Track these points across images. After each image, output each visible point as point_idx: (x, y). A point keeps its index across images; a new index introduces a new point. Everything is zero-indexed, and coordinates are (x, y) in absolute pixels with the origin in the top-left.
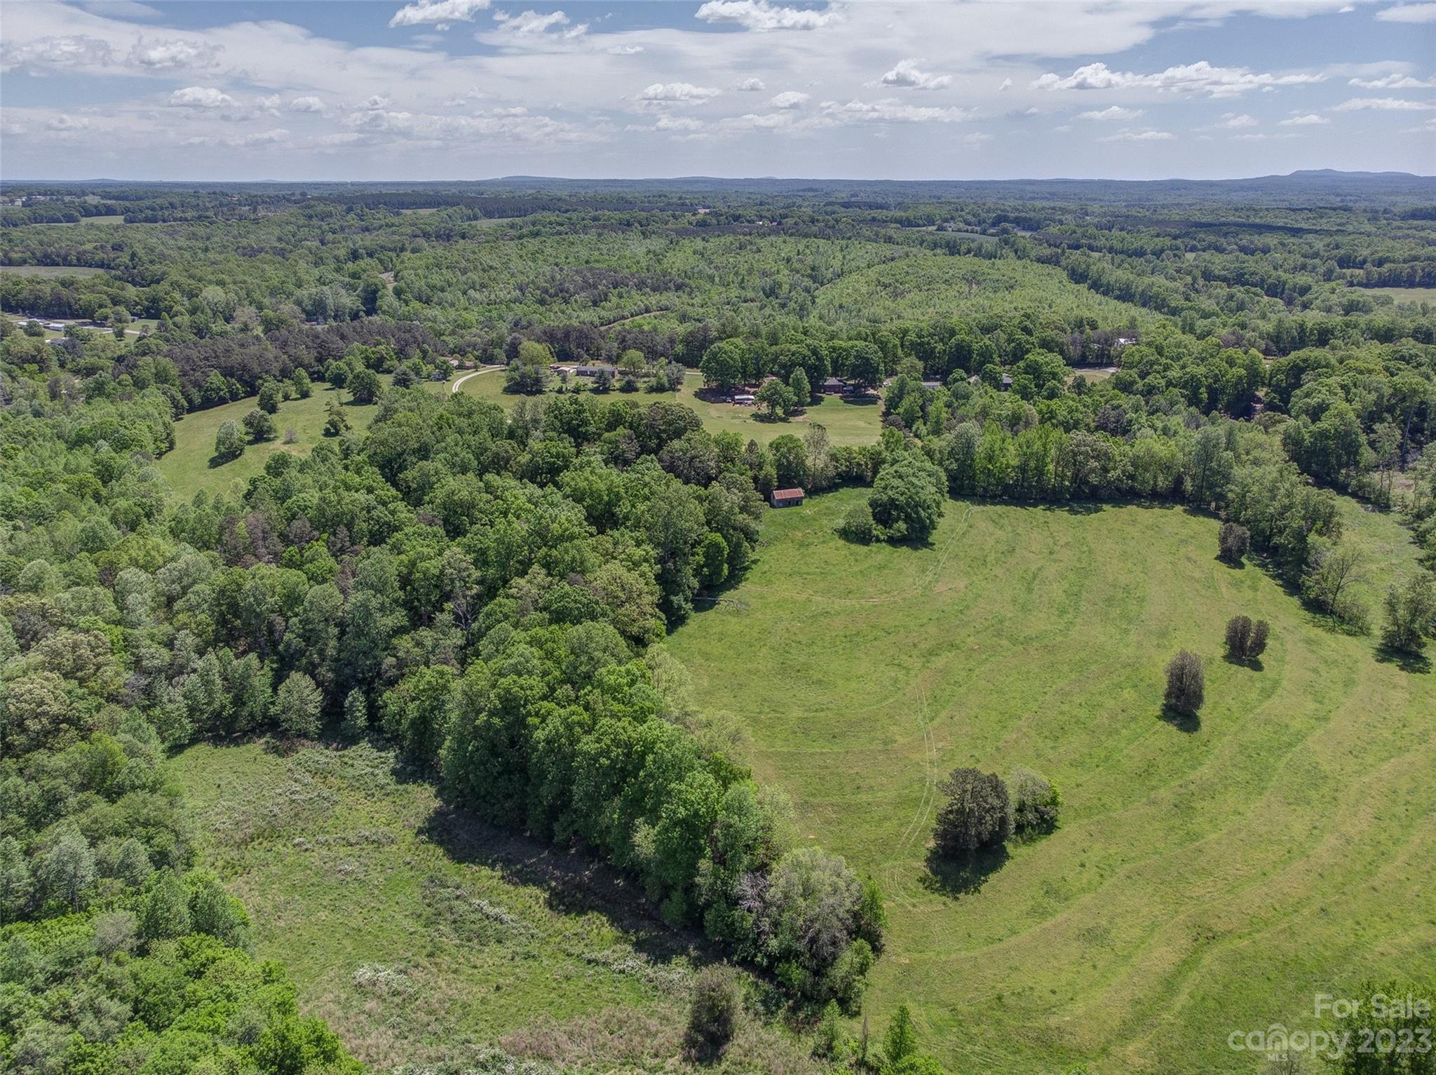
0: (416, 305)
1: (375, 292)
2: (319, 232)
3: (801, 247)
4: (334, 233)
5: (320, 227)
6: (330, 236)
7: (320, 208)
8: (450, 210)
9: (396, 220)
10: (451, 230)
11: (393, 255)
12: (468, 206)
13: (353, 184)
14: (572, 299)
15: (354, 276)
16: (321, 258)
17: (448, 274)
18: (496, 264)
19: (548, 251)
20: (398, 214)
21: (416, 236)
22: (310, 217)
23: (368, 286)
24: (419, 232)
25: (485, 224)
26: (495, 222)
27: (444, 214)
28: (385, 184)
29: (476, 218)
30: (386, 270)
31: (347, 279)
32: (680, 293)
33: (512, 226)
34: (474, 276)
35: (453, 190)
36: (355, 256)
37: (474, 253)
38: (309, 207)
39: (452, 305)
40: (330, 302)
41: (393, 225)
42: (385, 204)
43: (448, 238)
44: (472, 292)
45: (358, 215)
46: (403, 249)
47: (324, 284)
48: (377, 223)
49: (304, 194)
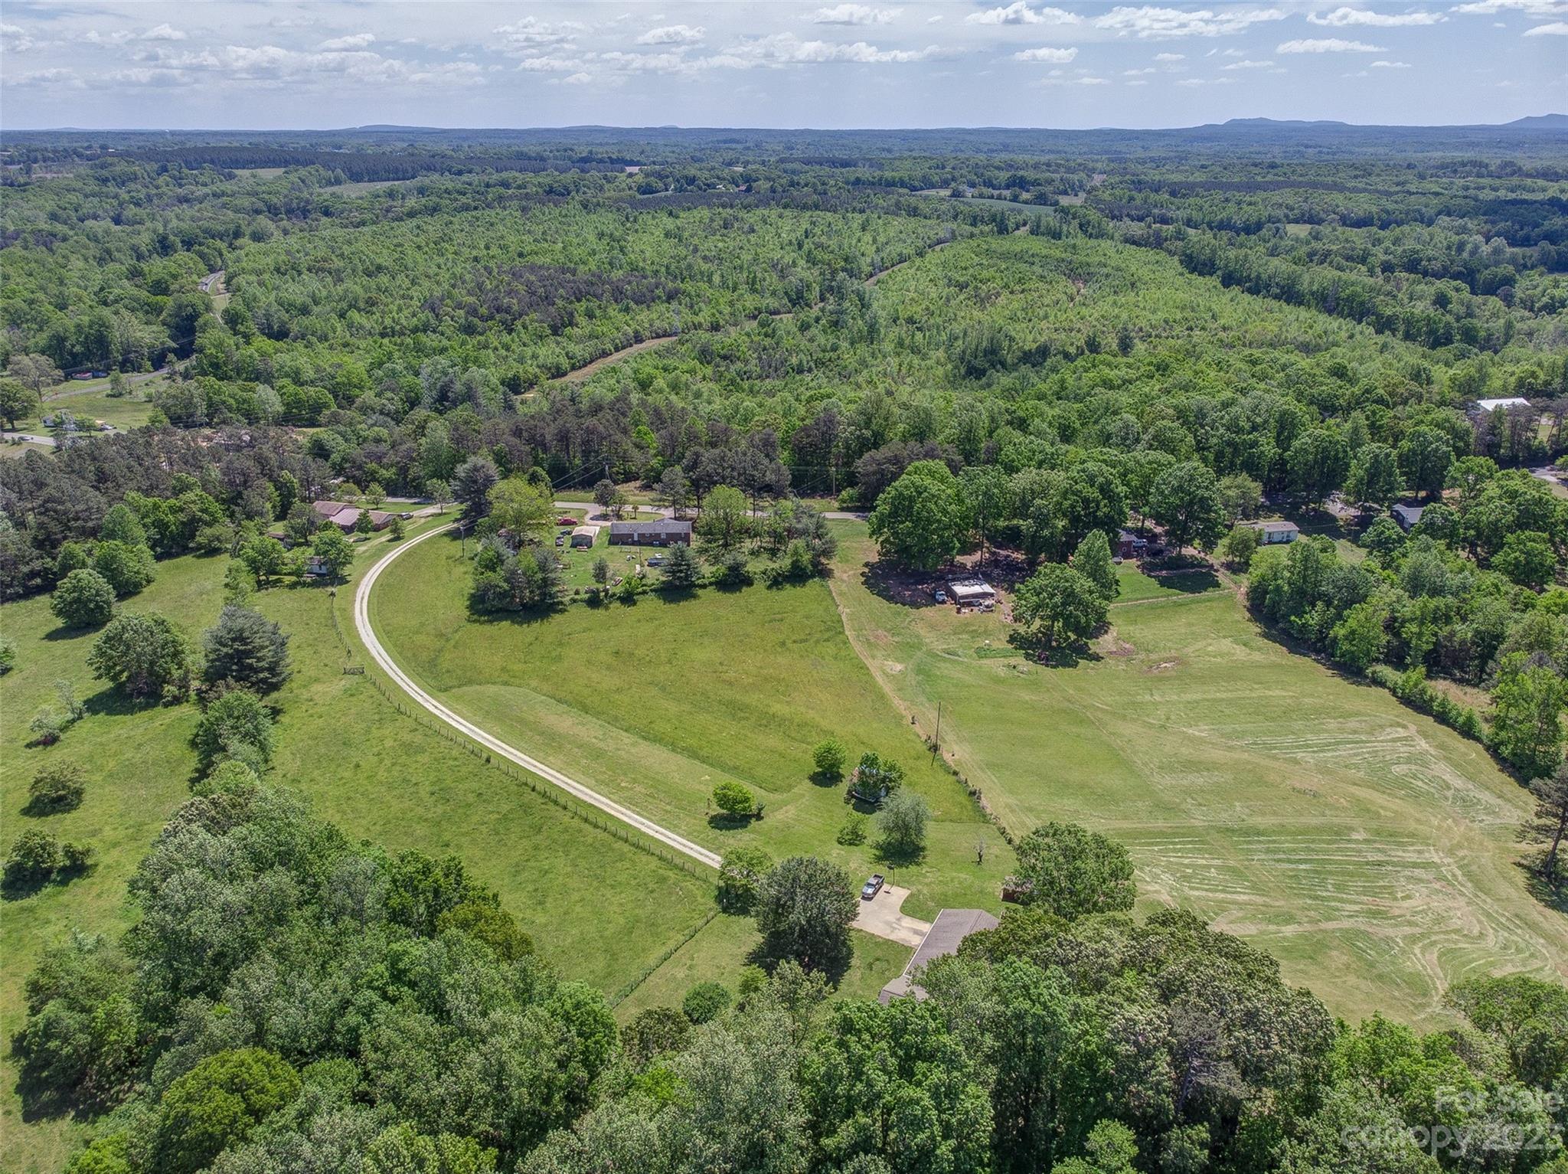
0: (261, 342)
1: (193, 317)
2: (115, 203)
3: (805, 225)
4: (137, 204)
5: (116, 197)
6: (131, 211)
7: (121, 167)
8: (303, 172)
9: (228, 186)
10: (307, 202)
11: (222, 245)
12: (326, 166)
13: (173, 133)
14: (518, 323)
15: (160, 288)
16: (108, 252)
17: (312, 283)
18: (385, 260)
19: (459, 237)
20: (231, 177)
21: (258, 212)
22: (105, 181)
23: (180, 307)
24: (261, 205)
25: (352, 191)
26: (364, 189)
27: (294, 177)
28: (215, 134)
29: (338, 182)
30: (212, 270)
31: (144, 294)
32: (674, 305)
33: (391, 195)
34: (355, 287)
35: (303, 143)
36: (164, 247)
37: (350, 243)
38: (103, 166)
39: (324, 338)
40: (116, 336)
41: (223, 194)
42: (212, 162)
43: (305, 213)
44: (354, 315)
45: (173, 177)
46: (237, 234)
47: (105, 303)
48: (201, 191)
49: (104, 147)
